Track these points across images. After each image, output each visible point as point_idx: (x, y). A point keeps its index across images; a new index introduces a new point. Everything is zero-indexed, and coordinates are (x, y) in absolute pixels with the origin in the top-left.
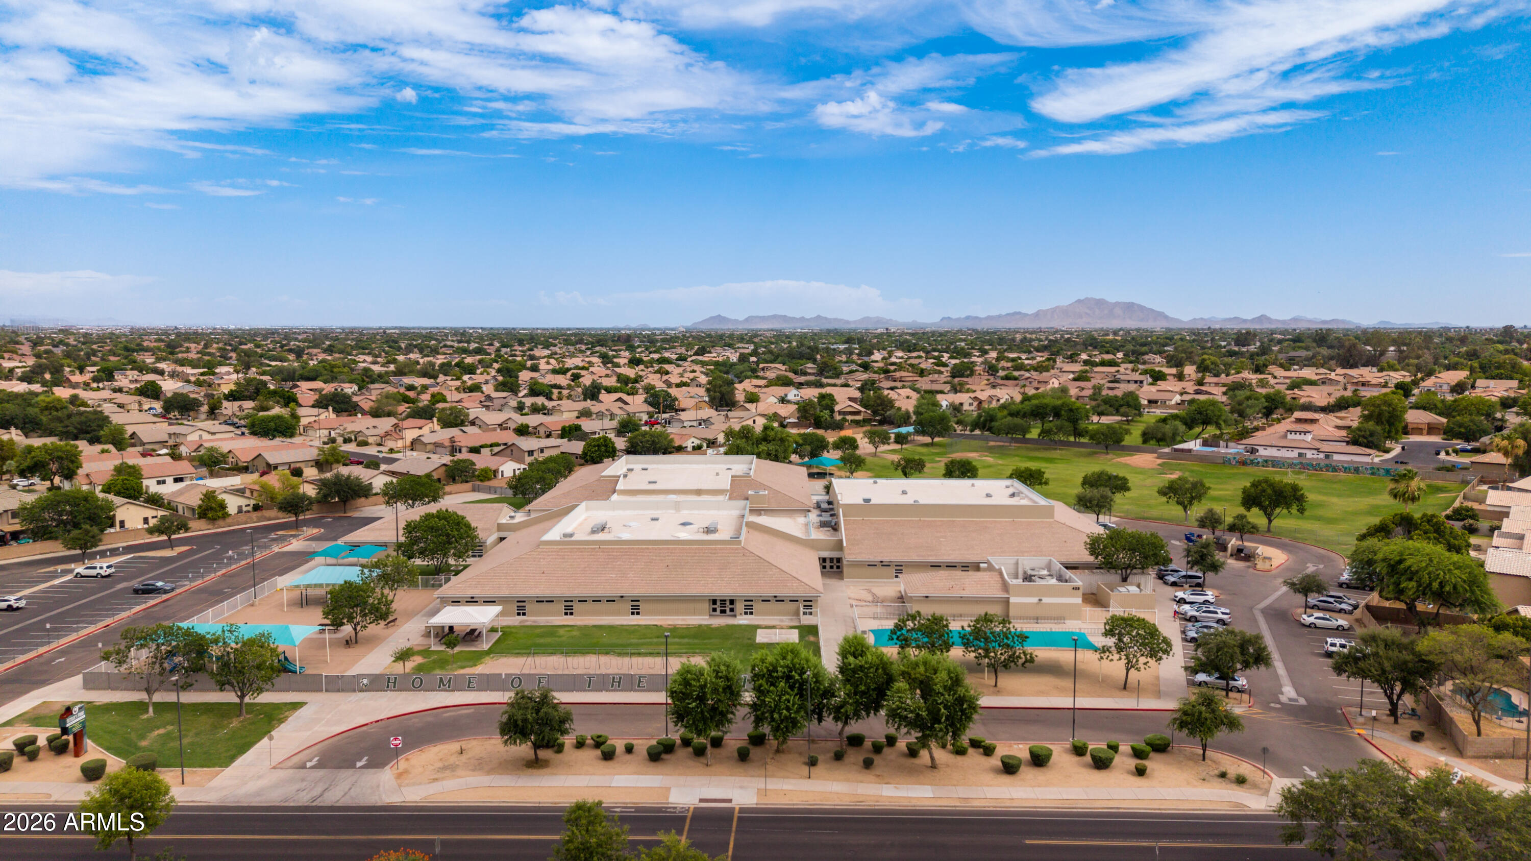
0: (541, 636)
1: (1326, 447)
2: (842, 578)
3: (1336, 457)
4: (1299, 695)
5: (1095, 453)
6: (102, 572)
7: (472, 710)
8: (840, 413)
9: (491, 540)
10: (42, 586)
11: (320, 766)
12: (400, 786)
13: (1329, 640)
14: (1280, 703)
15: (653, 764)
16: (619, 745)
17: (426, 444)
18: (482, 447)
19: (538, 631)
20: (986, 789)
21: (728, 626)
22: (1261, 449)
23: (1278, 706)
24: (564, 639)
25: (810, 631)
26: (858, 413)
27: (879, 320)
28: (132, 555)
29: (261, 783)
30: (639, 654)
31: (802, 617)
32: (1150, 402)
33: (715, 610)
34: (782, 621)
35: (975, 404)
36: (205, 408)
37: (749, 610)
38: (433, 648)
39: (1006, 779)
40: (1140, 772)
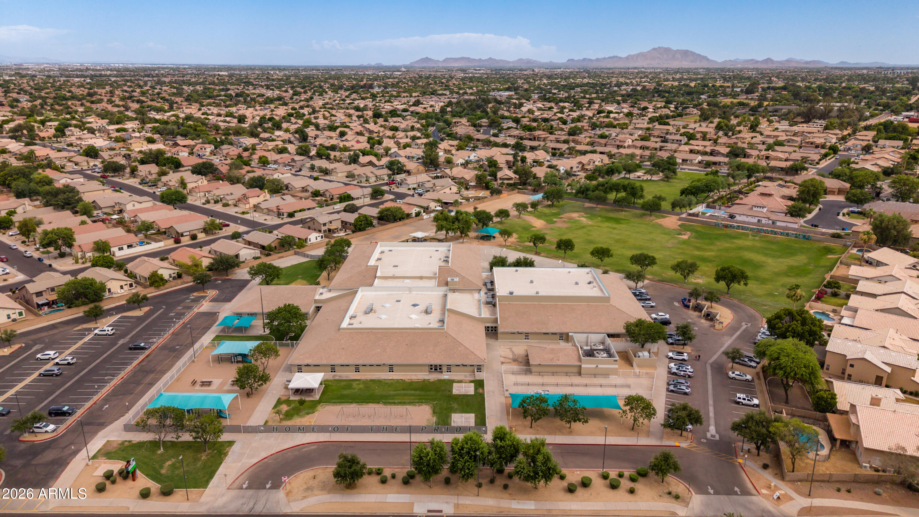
0: (344, 388)
1: (774, 217)
2: (497, 339)
3: (778, 224)
4: (717, 432)
5: (644, 215)
6: (109, 333)
7: (316, 447)
8: (500, 179)
9: (311, 310)
10: (80, 343)
11: (249, 487)
12: (289, 501)
13: (738, 395)
14: (706, 439)
15: (405, 486)
16: (387, 473)
17: (263, 209)
18: (295, 212)
19: (343, 384)
20: (560, 503)
21: (440, 381)
22: (737, 216)
23: (705, 441)
24: (356, 391)
25: (479, 384)
26: (511, 179)
27: (529, 61)
28: (119, 316)
29: (225, 499)
30: (394, 403)
31: (476, 373)
32: (683, 160)
33: (431, 369)
34: (466, 376)
35: (580, 166)
36: (128, 170)
37: (449, 370)
38: (292, 398)
39: (569, 496)
40: (632, 491)
